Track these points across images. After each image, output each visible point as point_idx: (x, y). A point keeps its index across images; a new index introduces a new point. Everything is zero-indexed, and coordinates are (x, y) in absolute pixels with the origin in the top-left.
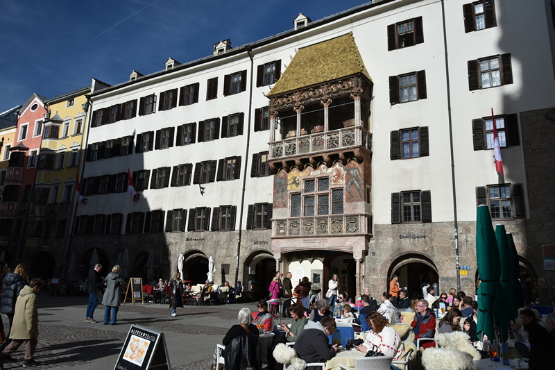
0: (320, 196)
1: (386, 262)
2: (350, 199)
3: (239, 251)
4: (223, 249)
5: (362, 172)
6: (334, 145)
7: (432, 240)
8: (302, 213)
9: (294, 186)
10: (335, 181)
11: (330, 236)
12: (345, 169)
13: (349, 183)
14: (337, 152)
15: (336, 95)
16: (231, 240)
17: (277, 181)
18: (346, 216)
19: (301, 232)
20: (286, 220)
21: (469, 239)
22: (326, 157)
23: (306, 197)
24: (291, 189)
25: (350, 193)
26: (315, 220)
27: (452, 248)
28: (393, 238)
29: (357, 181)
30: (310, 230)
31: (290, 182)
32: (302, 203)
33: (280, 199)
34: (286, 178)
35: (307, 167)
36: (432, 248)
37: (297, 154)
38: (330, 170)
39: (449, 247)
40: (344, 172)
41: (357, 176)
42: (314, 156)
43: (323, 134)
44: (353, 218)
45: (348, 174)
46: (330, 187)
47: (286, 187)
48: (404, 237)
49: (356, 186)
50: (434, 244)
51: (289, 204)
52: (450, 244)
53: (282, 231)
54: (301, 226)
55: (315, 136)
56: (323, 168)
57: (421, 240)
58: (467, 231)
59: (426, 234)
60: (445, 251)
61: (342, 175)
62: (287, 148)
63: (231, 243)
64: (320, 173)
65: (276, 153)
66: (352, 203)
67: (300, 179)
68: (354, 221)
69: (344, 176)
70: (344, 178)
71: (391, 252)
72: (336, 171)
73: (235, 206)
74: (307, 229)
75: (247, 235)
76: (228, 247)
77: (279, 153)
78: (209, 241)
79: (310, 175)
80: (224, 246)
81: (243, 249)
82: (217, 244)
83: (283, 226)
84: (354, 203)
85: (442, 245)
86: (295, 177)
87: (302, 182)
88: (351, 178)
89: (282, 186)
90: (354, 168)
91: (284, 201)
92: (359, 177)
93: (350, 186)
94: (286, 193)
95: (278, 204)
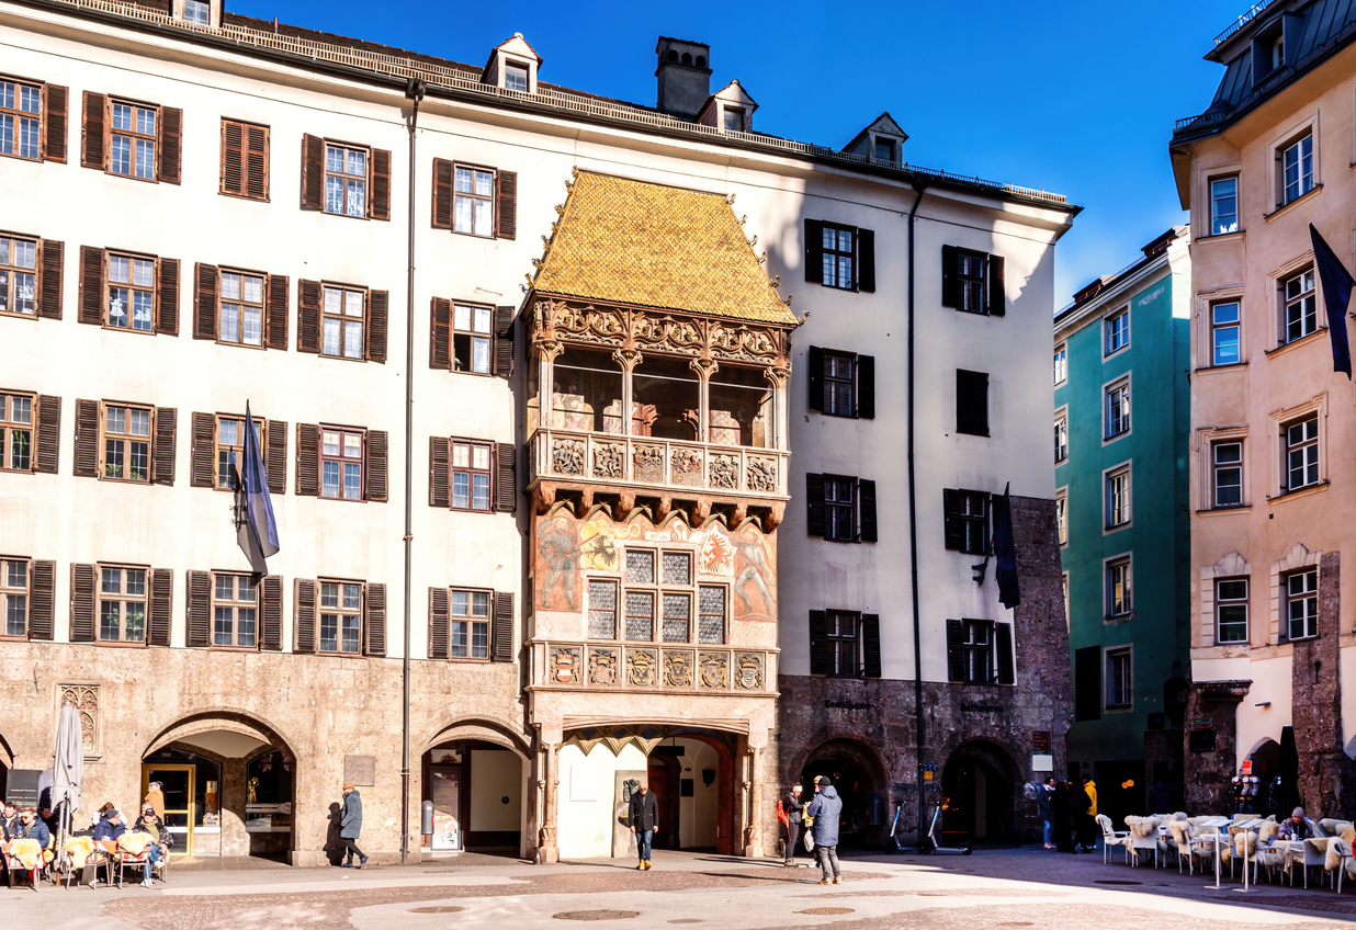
0: (668, 594)
1: (800, 754)
2: (745, 613)
3: (405, 722)
6: (727, 481)
7: (880, 713)
8: (622, 630)
9: (600, 559)
13: (743, 577)
14: (735, 501)
15: (732, 357)
16: (372, 687)
18: (737, 651)
19: (621, 680)
20: (578, 646)
21: (936, 715)
22: (703, 506)
23: (632, 592)
24: (592, 565)
25: (744, 600)
26: (659, 653)
27: (911, 730)
28: (814, 705)
29: (761, 574)
30: (645, 675)
32: (622, 606)
33: (558, 590)
34: (575, 535)
35: (636, 515)
36: (881, 729)
37: (629, 479)
38: (696, 536)
39: (906, 729)
41: (760, 563)
42: (674, 496)
43: (700, 448)
44: (751, 658)
46: (697, 579)
47: (576, 560)
48: (832, 705)
49: (758, 585)
50: (884, 721)
52: (908, 724)
53: (564, 673)
54: (621, 665)
55: (678, 445)
56: (679, 527)
57: (862, 712)
58: (934, 700)
59: (870, 703)
60: (900, 735)
61: (725, 554)
62: (600, 459)
63: (374, 694)
64: (672, 540)
65: (563, 462)
66: (747, 623)
67: (616, 546)
68: (752, 665)
69: (731, 558)
70: (732, 563)
71: (809, 736)
72: (712, 542)
73: (382, 585)
74: (638, 673)
75: (429, 674)
76: (362, 706)
77: (574, 465)
78: (286, 685)
79: (643, 539)
80: (348, 704)
81: (419, 714)
82: (321, 695)
83: (569, 662)
84: (752, 623)
85: (896, 724)
86: (603, 538)
87: (623, 553)
88: (747, 565)
89: (564, 553)
90: (754, 543)
91: (571, 596)
92: (766, 566)
93: (744, 584)
94: (576, 575)
95: (551, 600)
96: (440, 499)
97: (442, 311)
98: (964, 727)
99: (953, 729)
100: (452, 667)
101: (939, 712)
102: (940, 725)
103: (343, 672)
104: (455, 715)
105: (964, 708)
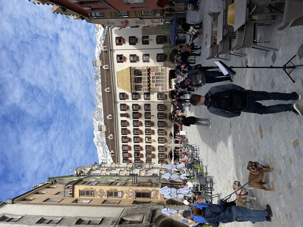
0: (157, 79)
2: (158, 71)
5: (152, 68)
6: (146, 74)
8: (160, 83)
11: (166, 76)
13: (154, 71)
15: (134, 74)
18: (162, 72)
19: (165, 83)
20: (162, 87)
22: (148, 76)
23: (157, 82)
24: (154, 87)
25: (156, 71)
26: (162, 79)
28: (166, 61)
29: (154, 69)
30: (164, 81)
34: (152, 88)
35: (150, 82)
37: (146, 84)
38: (151, 76)
40: (152, 73)
42: (148, 79)
43: (143, 77)
44: (162, 70)
45: (152, 71)
46: (155, 76)
50: (168, 53)
51: (158, 87)
53: (164, 89)
54: (163, 83)
55: (143, 79)
64: (151, 79)
66: (159, 70)
71: (170, 62)
73: (157, 104)
75: (165, 100)
77: (146, 89)
86: (152, 85)
89: (154, 89)
96: (150, 99)
97: (133, 99)
104: (169, 98)
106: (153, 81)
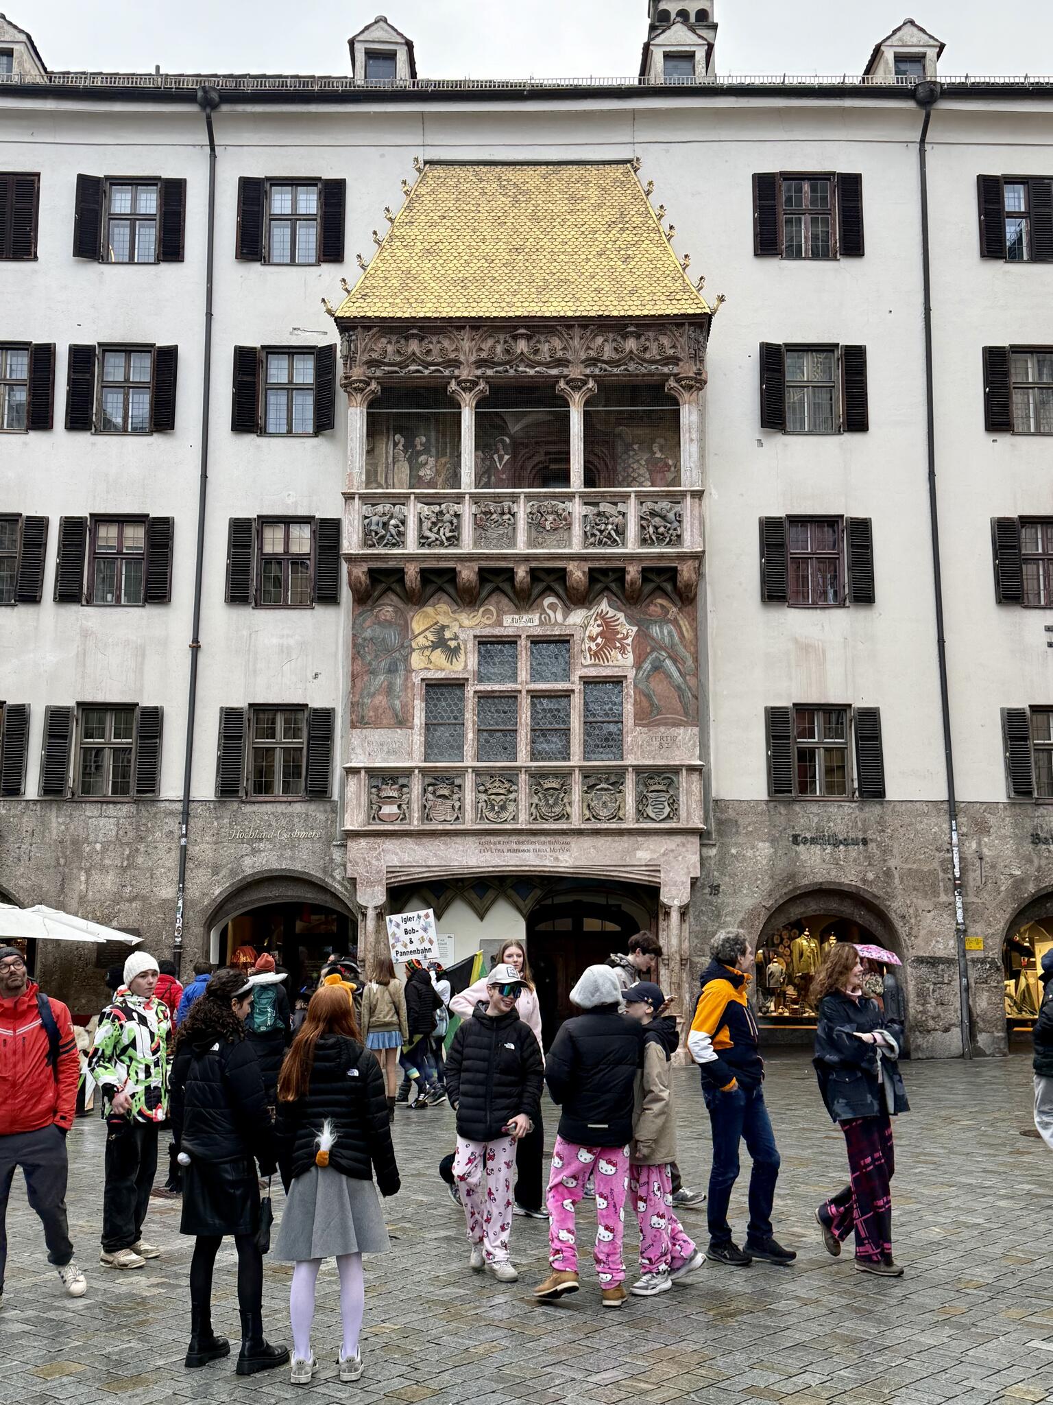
0: (535, 696)
1: (752, 913)
2: (649, 715)
3: (182, 879)
4: (104, 870)
5: (688, 635)
6: (609, 536)
7: (887, 851)
8: (469, 748)
9: (438, 657)
10: (596, 655)
11: (580, 833)
12: (631, 620)
13: (647, 666)
14: (620, 564)
15: (616, 371)
16: (141, 839)
17: (368, 633)
18: (638, 770)
19: (469, 813)
20: (408, 772)
21: (986, 851)
22: (577, 573)
23: (482, 696)
24: (426, 664)
25: (648, 697)
26: (523, 777)
27: (941, 875)
28: (773, 841)
29: (675, 661)
30: (503, 808)
31: (421, 641)
32: (470, 717)
33: (381, 700)
34: (405, 627)
35: (490, 595)
36: (888, 873)
37: (467, 546)
38: (578, 616)
39: (933, 872)
40: (627, 629)
41: (673, 645)
42: (534, 564)
43: (570, 497)
44: (660, 778)
46: (578, 672)
47: (406, 659)
48: (805, 841)
49: (669, 676)
50: (894, 862)
51: (419, 718)
52: (936, 865)
53: (389, 809)
54: (469, 795)
55: (537, 496)
56: (552, 606)
57: (854, 851)
58: (982, 828)
59: (870, 835)
60: (925, 884)
61: (619, 636)
62: (427, 524)
63: (142, 848)
64: (541, 624)
65: (377, 533)
66: (655, 729)
67: (462, 636)
68: (664, 788)
69: (629, 641)
70: (629, 648)
71: (768, 885)
72: (599, 622)
73: (156, 708)
74: (493, 806)
75: (217, 818)
76: (125, 864)
77: (392, 536)
78: (28, 840)
79: (501, 625)
80: (107, 862)
81: (201, 872)
82: (73, 852)
83: (395, 794)
84: (662, 729)
85: (915, 866)
86: (443, 628)
87: (471, 645)
88: (653, 650)
89: (389, 650)
90: (664, 620)
91: (398, 707)
92: (681, 649)
93: (648, 676)
94: (406, 679)
95: (371, 714)
97: (246, 361)
98: (1039, 869)
99: (1018, 872)
100: (247, 809)
101: (990, 847)
102: (993, 867)
103: (103, 821)
104: (249, 871)
105: (1036, 839)
106: (512, 641)
